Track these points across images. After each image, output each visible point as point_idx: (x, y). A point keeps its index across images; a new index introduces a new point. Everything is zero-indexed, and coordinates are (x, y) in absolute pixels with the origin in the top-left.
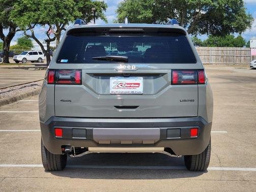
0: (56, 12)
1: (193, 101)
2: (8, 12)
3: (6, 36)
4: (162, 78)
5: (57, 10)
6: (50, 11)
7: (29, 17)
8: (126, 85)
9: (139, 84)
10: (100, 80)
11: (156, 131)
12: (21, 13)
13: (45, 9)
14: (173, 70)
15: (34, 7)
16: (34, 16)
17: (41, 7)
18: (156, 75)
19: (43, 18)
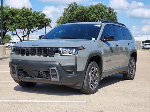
2: (5, 23)
5: (28, 22)
13: (23, 22)
15: (18, 21)
16: (18, 25)
17: (21, 21)
19: (22, 26)
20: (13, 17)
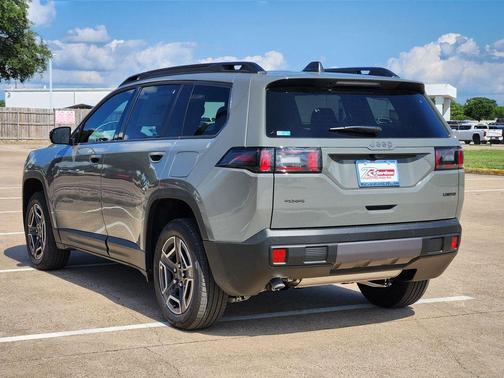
1: (455, 194)
4: (421, 161)
8: (379, 173)
9: (393, 171)
14: (436, 148)
18: (413, 157)
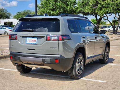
0: (116, 8)
1: (56, 48)
2: (96, 9)
3: (98, 19)
5: (117, 7)
6: (114, 7)
7: (104, 11)
10: (23, 38)
11: (41, 59)
12: (101, 9)
13: (112, 6)
14: (47, 35)
15: (107, 6)
16: (106, 10)
17: (109, 6)
19: (110, 11)
20: (102, 2)
